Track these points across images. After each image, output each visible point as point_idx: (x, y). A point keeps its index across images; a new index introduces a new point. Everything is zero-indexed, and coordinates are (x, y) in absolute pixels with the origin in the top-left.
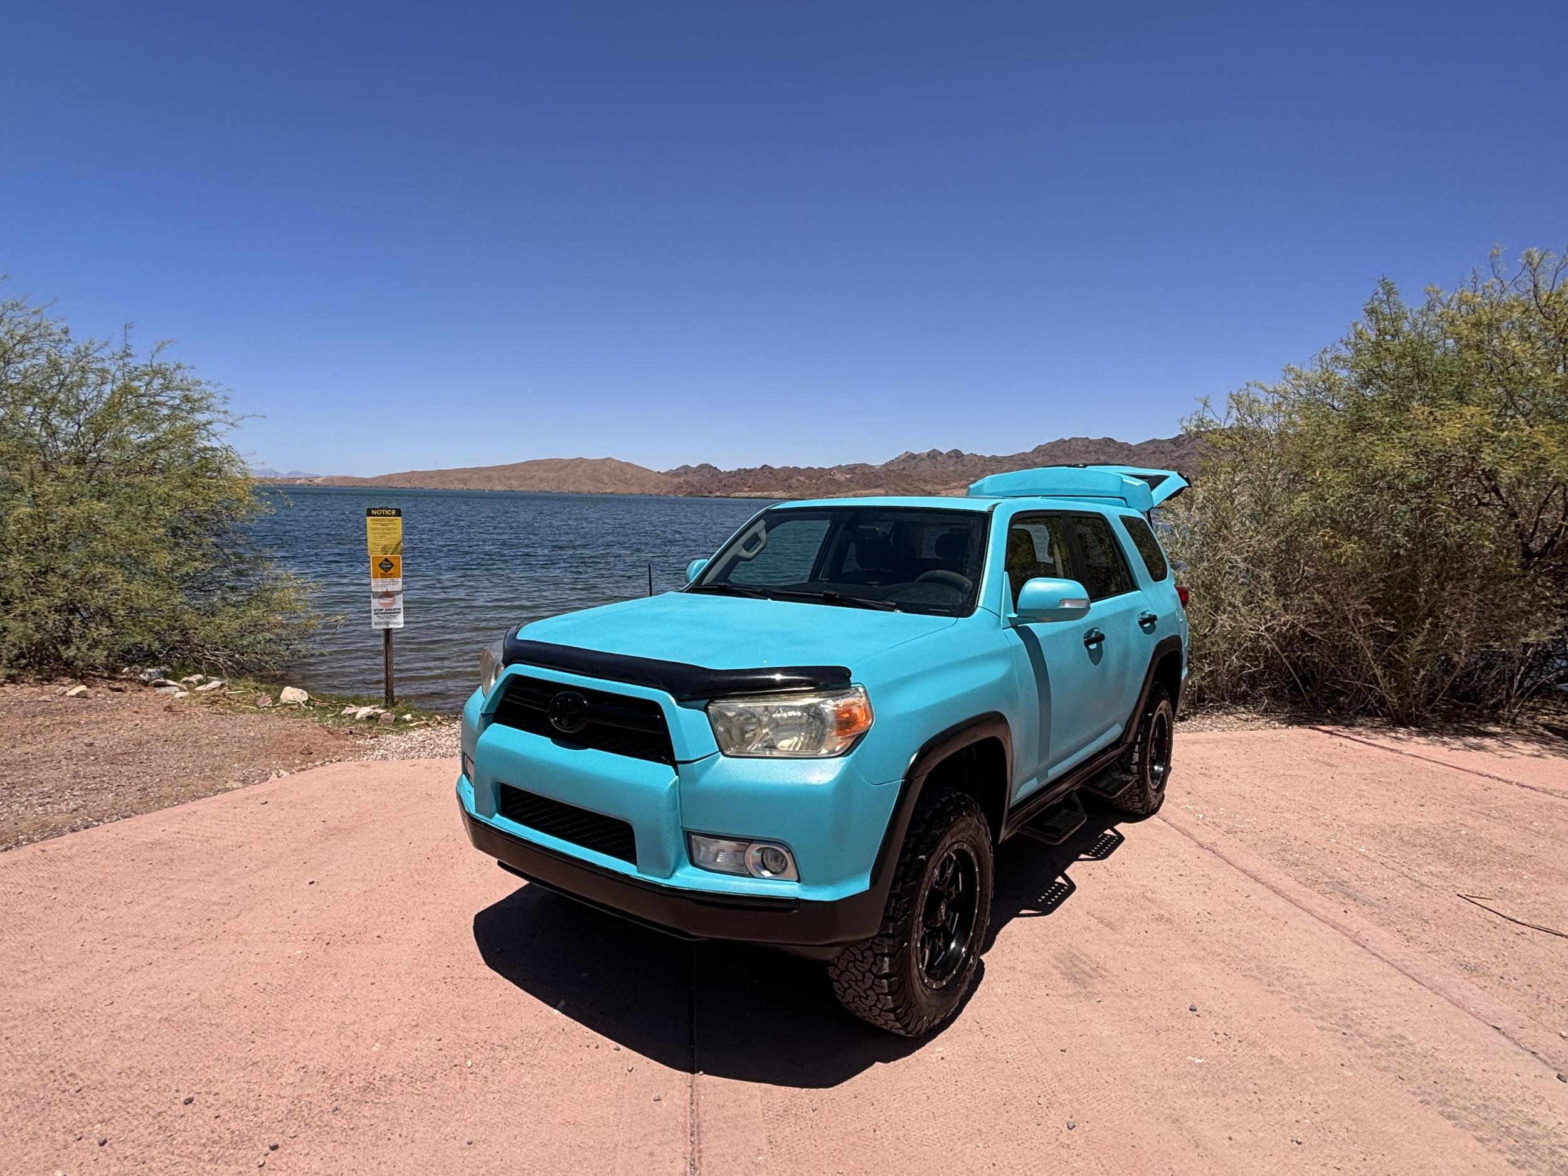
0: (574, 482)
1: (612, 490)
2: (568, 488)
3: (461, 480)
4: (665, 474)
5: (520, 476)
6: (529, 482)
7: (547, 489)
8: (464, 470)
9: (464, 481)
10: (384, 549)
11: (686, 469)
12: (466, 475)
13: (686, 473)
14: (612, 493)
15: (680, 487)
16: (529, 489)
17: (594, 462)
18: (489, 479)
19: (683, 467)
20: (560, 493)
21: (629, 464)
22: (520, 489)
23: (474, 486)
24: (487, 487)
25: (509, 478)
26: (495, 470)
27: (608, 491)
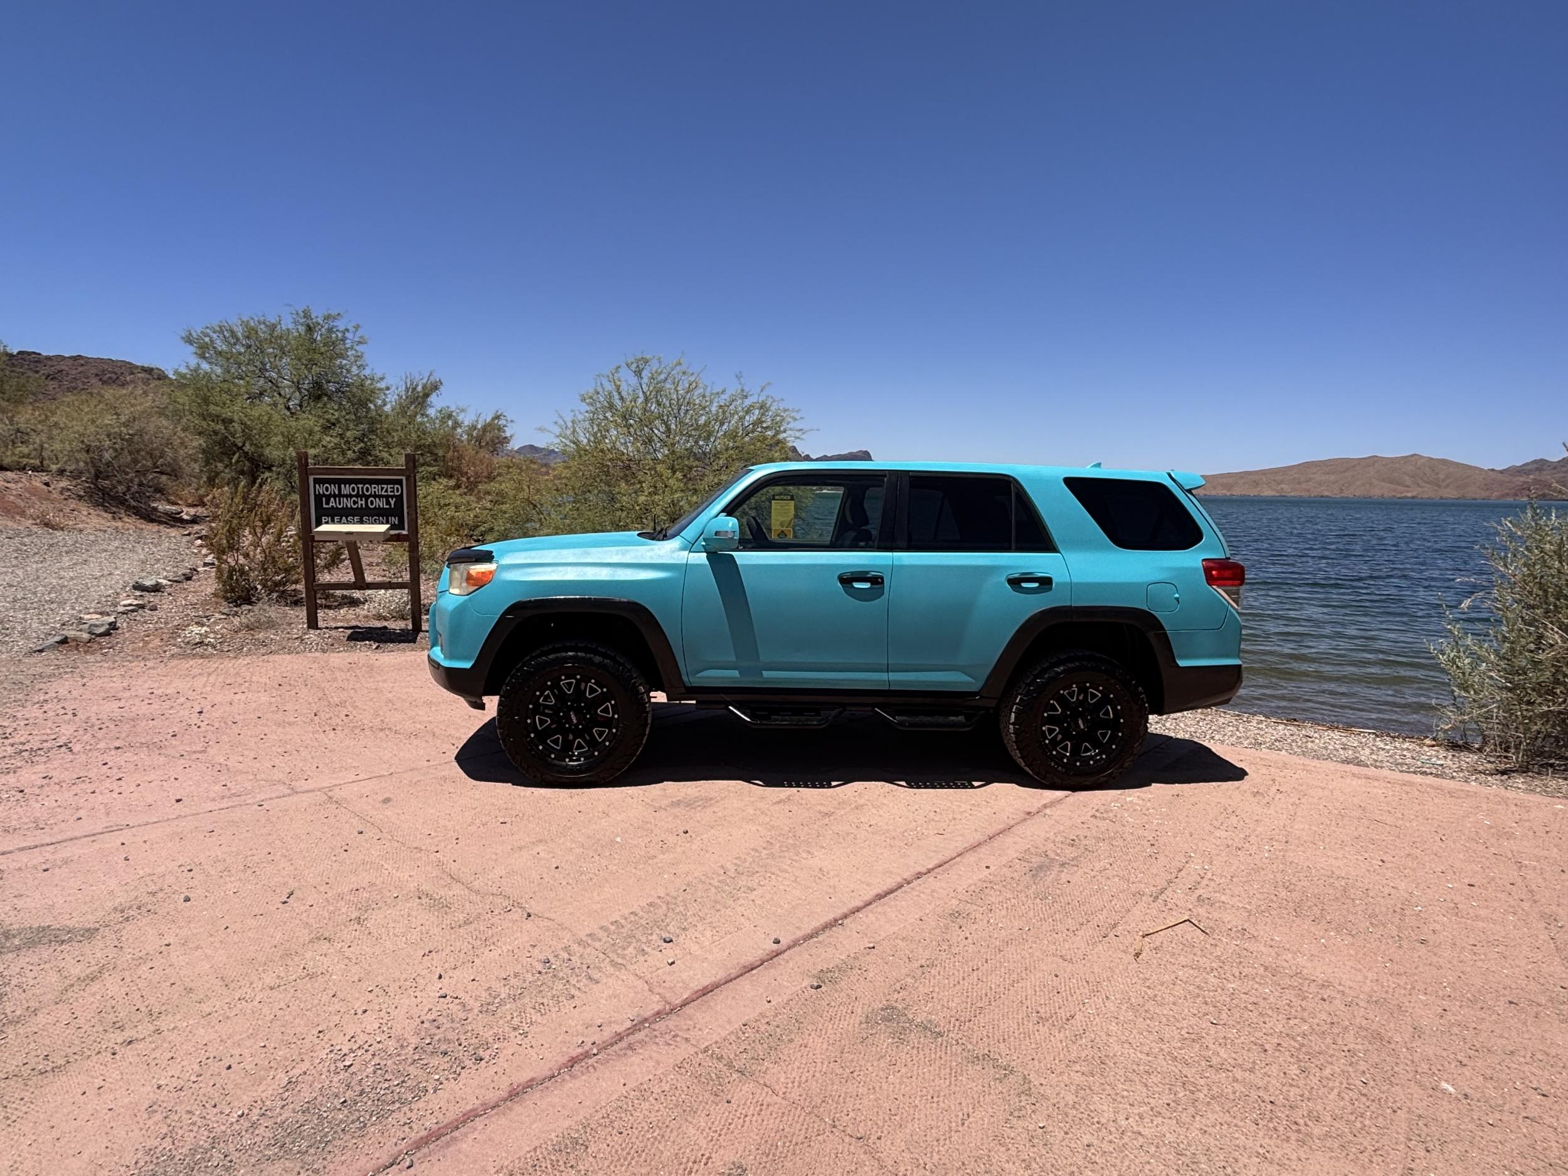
0: (1363, 485)
1: (1414, 494)
2: (1354, 491)
3: (1224, 486)
4: (1501, 472)
5: (1295, 479)
6: (1304, 486)
7: (1326, 493)
8: (1230, 475)
9: (1229, 487)
10: (782, 525)
11: (1541, 465)
12: (1231, 480)
13: (1539, 470)
14: (1413, 497)
15: (1525, 488)
16: (1303, 494)
17: (1393, 460)
18: (1256, 484)
19: (1535, 462)
20: (1342, 497)
21: (1444, 462)
22: (1292, 494)
23: (1237, 492)
24: (1253, 492)
25: (1282, 482)
26: (1264, 474)
27: (1409, 495)
